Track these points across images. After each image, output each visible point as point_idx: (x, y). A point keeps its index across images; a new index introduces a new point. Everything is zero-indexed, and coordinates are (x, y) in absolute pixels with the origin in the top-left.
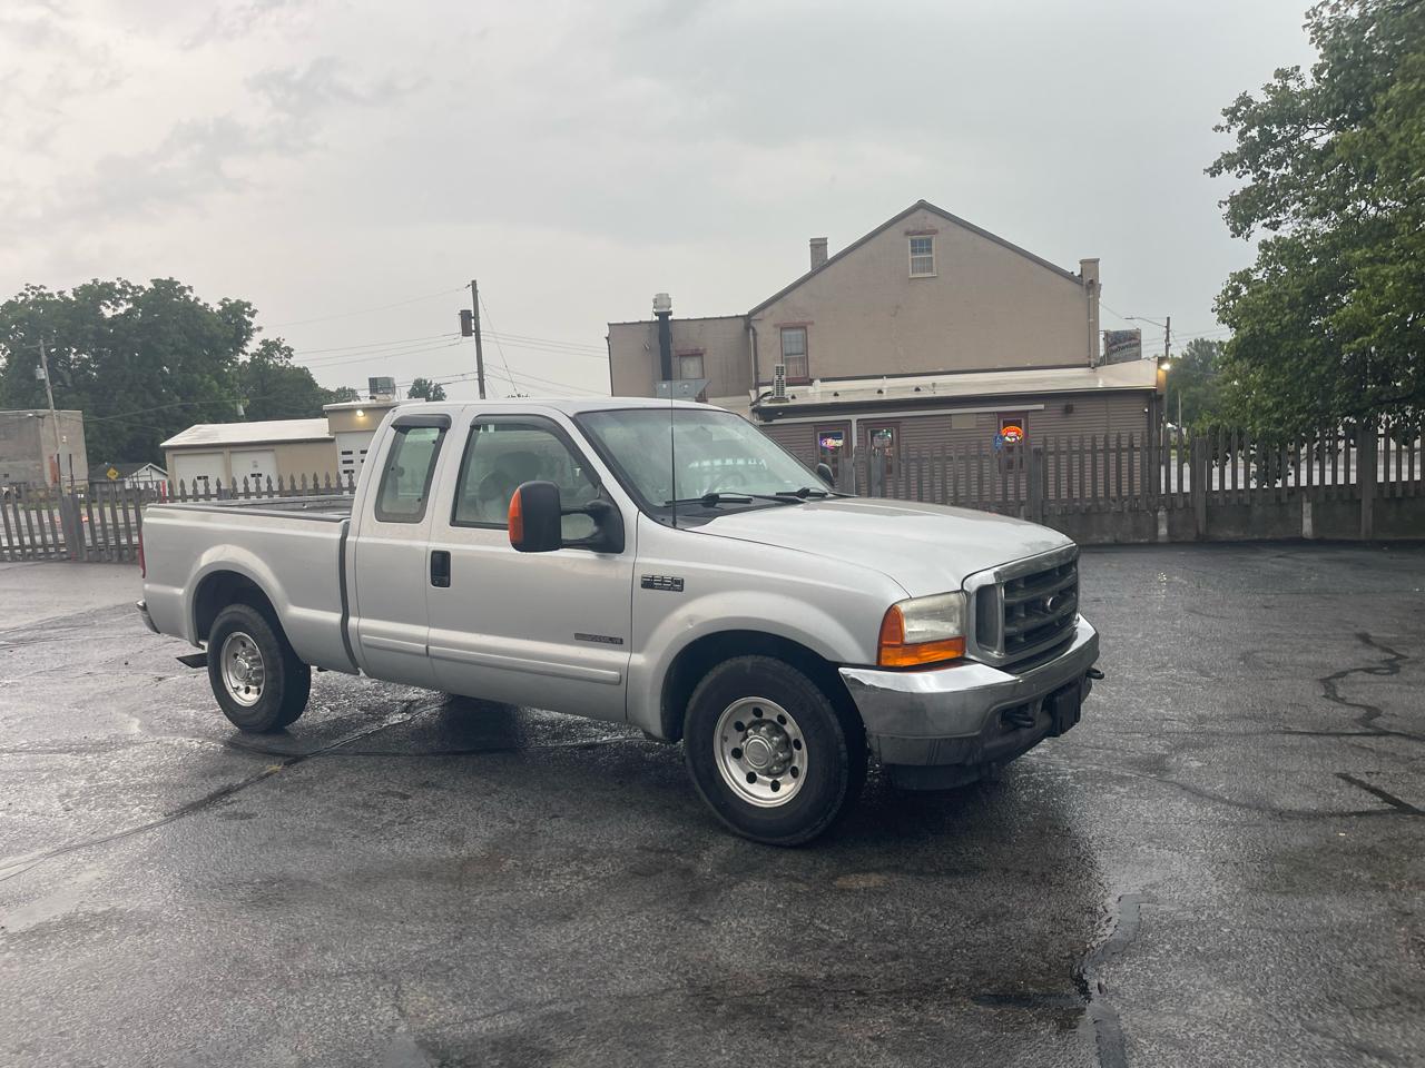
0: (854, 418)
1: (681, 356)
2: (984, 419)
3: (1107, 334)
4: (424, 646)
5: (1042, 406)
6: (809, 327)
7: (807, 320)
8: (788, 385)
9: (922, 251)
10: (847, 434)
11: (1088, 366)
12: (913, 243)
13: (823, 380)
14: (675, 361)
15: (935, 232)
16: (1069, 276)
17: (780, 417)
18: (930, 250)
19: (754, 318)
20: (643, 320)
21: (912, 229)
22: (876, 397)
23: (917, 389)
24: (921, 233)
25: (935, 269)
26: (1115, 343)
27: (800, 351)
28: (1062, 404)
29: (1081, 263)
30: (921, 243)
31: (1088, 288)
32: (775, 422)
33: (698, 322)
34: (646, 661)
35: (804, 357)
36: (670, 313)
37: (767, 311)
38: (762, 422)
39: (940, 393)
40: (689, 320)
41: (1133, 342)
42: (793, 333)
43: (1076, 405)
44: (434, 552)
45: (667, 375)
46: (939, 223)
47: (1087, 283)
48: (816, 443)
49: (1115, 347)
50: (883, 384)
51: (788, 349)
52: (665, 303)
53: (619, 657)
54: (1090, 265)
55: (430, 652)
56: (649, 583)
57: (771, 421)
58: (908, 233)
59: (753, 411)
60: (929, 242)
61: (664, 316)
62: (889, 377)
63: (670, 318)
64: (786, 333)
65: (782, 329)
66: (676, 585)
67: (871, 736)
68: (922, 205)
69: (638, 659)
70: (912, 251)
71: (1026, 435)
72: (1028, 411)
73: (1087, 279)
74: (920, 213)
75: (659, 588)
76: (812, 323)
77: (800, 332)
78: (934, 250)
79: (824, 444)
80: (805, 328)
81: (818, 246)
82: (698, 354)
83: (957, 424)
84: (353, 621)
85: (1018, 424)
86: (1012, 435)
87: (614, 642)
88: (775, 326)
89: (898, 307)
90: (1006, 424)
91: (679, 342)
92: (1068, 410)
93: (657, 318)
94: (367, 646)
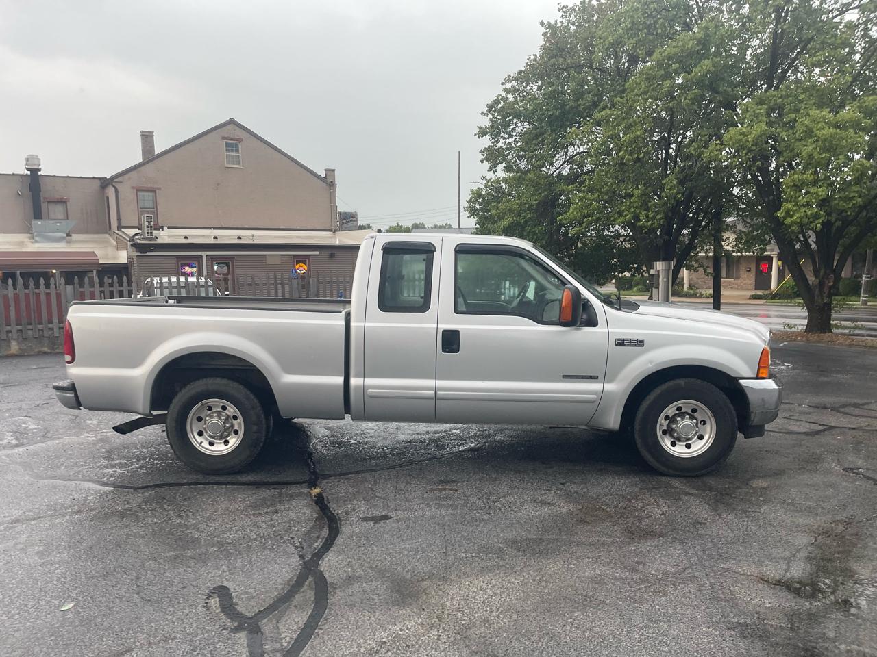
0: (204, 254)
1: (48, 202)
2: (285, 258)
3: (340, 213)
4: (433, 392)
5: (318, 253)
6: (157, 191)
7: (156, 186)
8: (155, 229)
9: (232, 151)
10: (199, 264)
11: (331, 230)
12: (227, 145)
13: (169, 228)
14: (44, 206)
15: (241, 140)
16: (318, 177)
17: (152, 251)
18: (237, 151)
19: (115, 180)
20: (15, 173)
21: (226, 136)
22: (212, 241)
23: (239, 238)
24: (231, 139)
25: (241, 163)
26: (345, 219)
27: (152, 207)
28: (327, 253)
29: (326, 170)
30: (232, 145)
31: (330, 186)
32: (149, 254)
33: (62, 179)
34: (618, 387)
35: (154, 210)
36: (40, 170)
37: (126, 177)
38: (139, 254)
39: (256, 241)
40: (54, 176)
41: (354, 219)
42: (146, 194)
43: (337, 253)
44: (445, 332)
45: (38, 215)
46: (243, 135)
47: (329, 182)
48: (178, 269)
49: (344, 221)
50: (211, 233)
51: (141, 205)
52: (36, 162)
53: (596, 386)
54: (330, 172)
55: (438, 396)
56: (621, 343)
57: (146, 253)
58: (223, 138)
59: (132, 245)
60: (237, 146)
61: (34, 172)
62: (215, 228)
63: (39, 173)
64: (140, 193)
65: (137, 190)
66: (640, 343)
67: (753, 412)
68: (231, 122)
69: (609, 387)
70: (227, 150)
71: (309, 269)
72: (310, 255)
73: (329, 181)
74: (231, 126)
75: (628, 345)
76: (160, 189)
77: (151, 194)
78: (240, 151)
79: (183, 270)
80: (155, 192)
81: (147, 137)
82: (62, 202)
83: (269, 261)
84: (354, 381)
85: (304, 262)
86: (301, 269)
87: (593, 378)
88: (133, 188)
89: (218, 184)
90: (298, 262)
91: (47, 191)
92: (332, 256)
93: (29, 173)
94: (371, 397)
